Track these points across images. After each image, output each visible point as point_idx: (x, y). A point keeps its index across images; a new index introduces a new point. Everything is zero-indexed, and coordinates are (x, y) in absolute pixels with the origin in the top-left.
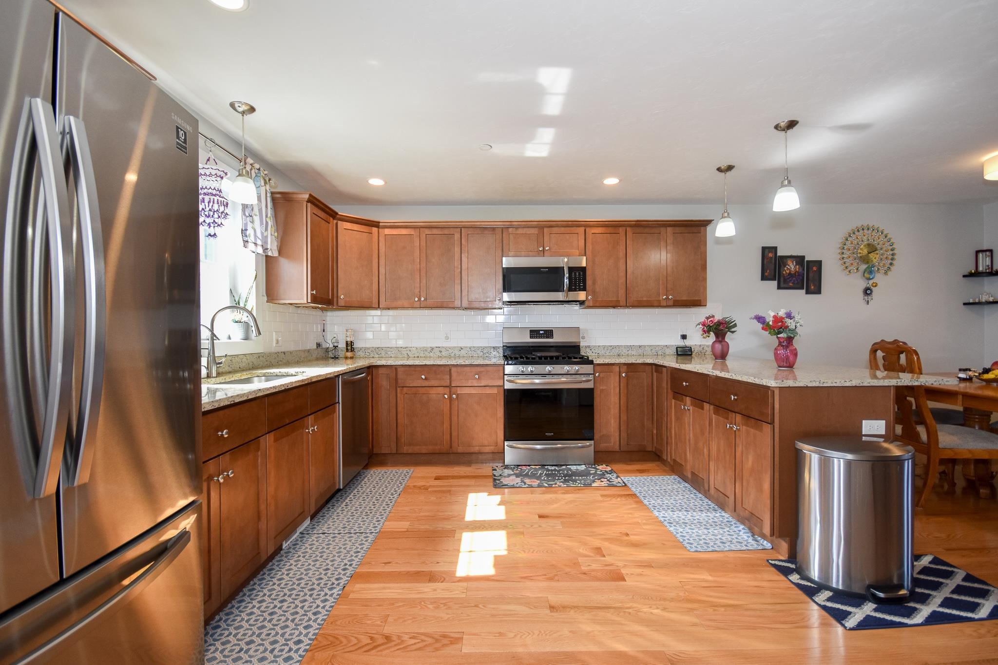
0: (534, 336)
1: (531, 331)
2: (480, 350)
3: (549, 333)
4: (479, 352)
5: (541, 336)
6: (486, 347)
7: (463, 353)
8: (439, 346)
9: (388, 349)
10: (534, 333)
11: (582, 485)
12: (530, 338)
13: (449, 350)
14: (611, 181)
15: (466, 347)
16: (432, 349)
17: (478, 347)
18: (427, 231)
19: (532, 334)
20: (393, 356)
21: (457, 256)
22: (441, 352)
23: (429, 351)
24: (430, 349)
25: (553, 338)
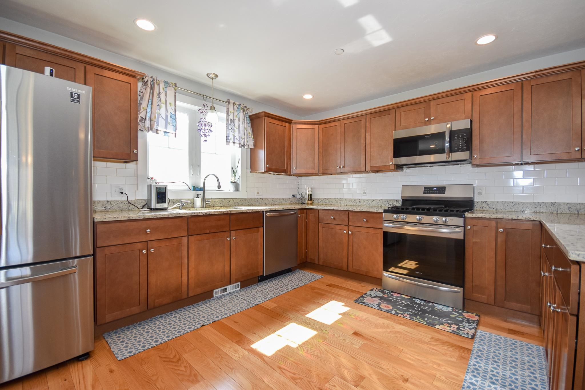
0: (428, 192)
1: (425, 188)
2: (387, 202)
3: (441, 189)
4: (385, 203)
5: (433, 192)
6: (391, 200)
7: (375, 203)
8: (359, 198)
9: (330, 200)
10: (428, 189)
11: (425, 323)
12: (424, 193)
13: (366, 201)
14: (486, 40)
15: (377, 200)
16: (355, 200)
17: (385, 200)
18: (345, 122)
19: (426, 190)
20: (333, 204)
21: (363, 136)
22: (360, 202)
23: (353, 202)
24: (353, 200)
25: (445, 194)
